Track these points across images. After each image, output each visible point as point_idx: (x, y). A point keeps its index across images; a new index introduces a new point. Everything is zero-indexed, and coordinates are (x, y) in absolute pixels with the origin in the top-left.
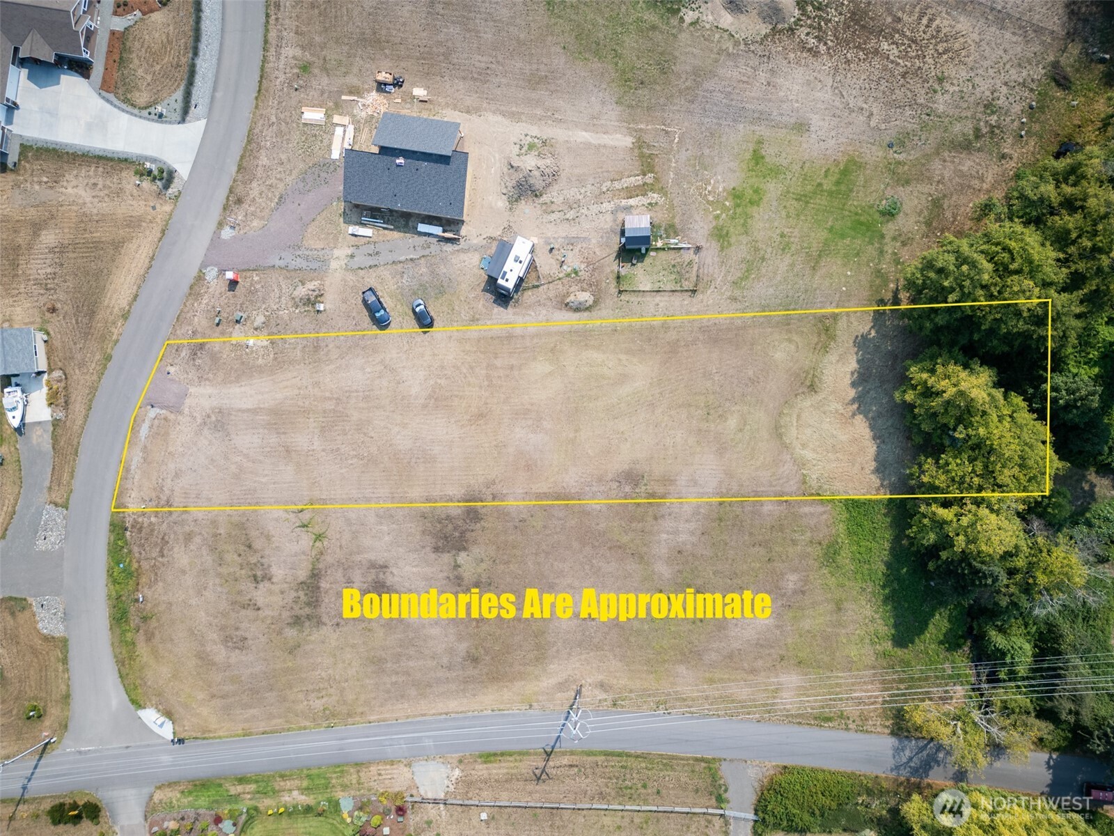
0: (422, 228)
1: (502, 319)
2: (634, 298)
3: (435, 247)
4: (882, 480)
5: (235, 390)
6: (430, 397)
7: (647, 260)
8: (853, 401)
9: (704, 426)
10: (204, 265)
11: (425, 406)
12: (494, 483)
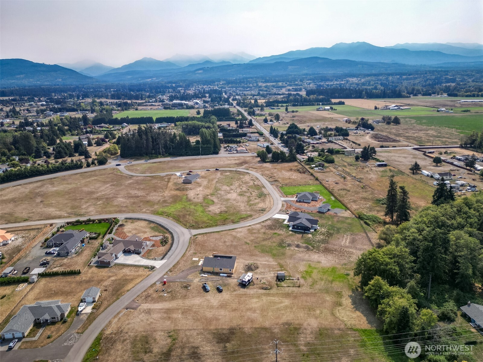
0: (221, 275)
1: (242, 291)
2: (282, 288)
3: (224, 278)
4: (372, 325)
5: (157, 305)
6: (220, 306)
7: (284, 281)
8: (354, 308)
9: (309, 312)
10: (157, 281)
11: (218, 308)
12: (240, 325)
